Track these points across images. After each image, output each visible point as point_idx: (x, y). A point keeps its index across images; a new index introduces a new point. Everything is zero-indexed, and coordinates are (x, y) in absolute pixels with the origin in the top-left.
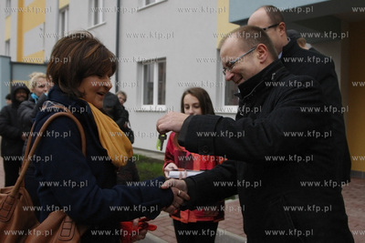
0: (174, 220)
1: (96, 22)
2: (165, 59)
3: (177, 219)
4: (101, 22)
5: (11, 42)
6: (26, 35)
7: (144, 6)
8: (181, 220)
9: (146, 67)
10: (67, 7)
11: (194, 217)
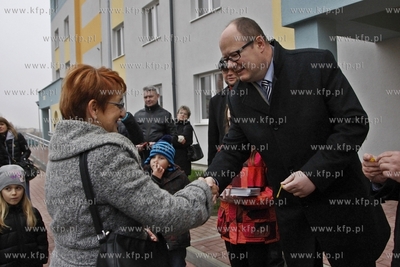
0: (226, 241)
3: (227, 239)
4: (155, 36)
7: (197, 18)
8: (230, 241)
9: (203, 80)
10: (122, 24)
11: (243, 237)
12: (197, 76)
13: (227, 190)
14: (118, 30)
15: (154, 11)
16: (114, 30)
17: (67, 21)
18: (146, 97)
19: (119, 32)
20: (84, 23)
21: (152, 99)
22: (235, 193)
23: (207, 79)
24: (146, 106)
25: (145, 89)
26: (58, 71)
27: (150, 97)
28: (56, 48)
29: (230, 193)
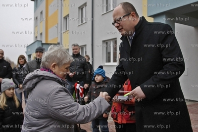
0: (115, 122)
1: (82, 21)
2: (116, 38)
3: (116, 121)
4: (84, 22)
5: (43, 34)
6: (50, 30)
7: (105, 12)
8: (118, 122)
9: (107, 43)
10: (68, 15)
11: (125, 120)
12: (104, 41)
13: (116, 96)
14: (66, 18)
15: (84, 9)
16: (64, 18)
17: (41, 13)
18: (74, 50)
19: (66, 19)
20: (50, 14)
21: (77, 50)
22: (120, 98)
23: (109, 43)
24: (73, 54)
25: (74, 45)
26: (36, 37)
27: (76, 49)
28: (36, 26)
29: (117, 98)
